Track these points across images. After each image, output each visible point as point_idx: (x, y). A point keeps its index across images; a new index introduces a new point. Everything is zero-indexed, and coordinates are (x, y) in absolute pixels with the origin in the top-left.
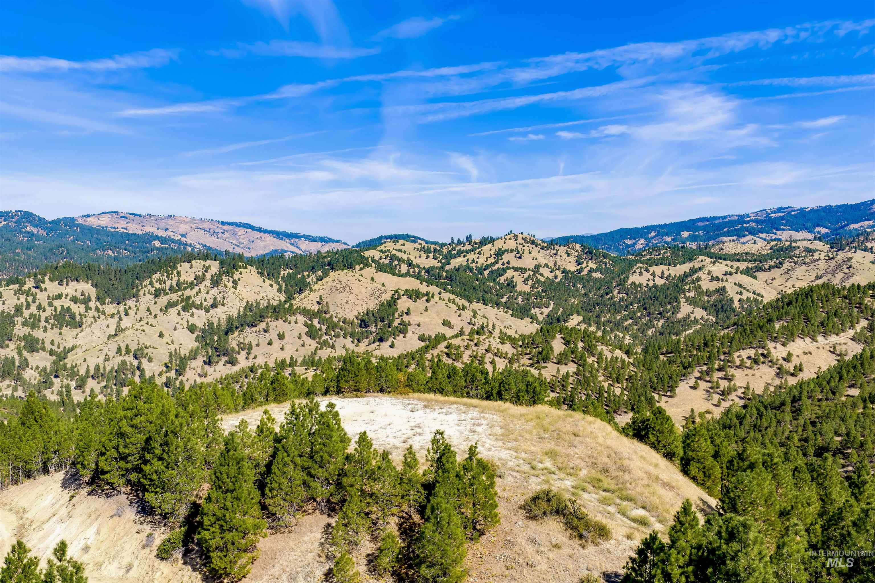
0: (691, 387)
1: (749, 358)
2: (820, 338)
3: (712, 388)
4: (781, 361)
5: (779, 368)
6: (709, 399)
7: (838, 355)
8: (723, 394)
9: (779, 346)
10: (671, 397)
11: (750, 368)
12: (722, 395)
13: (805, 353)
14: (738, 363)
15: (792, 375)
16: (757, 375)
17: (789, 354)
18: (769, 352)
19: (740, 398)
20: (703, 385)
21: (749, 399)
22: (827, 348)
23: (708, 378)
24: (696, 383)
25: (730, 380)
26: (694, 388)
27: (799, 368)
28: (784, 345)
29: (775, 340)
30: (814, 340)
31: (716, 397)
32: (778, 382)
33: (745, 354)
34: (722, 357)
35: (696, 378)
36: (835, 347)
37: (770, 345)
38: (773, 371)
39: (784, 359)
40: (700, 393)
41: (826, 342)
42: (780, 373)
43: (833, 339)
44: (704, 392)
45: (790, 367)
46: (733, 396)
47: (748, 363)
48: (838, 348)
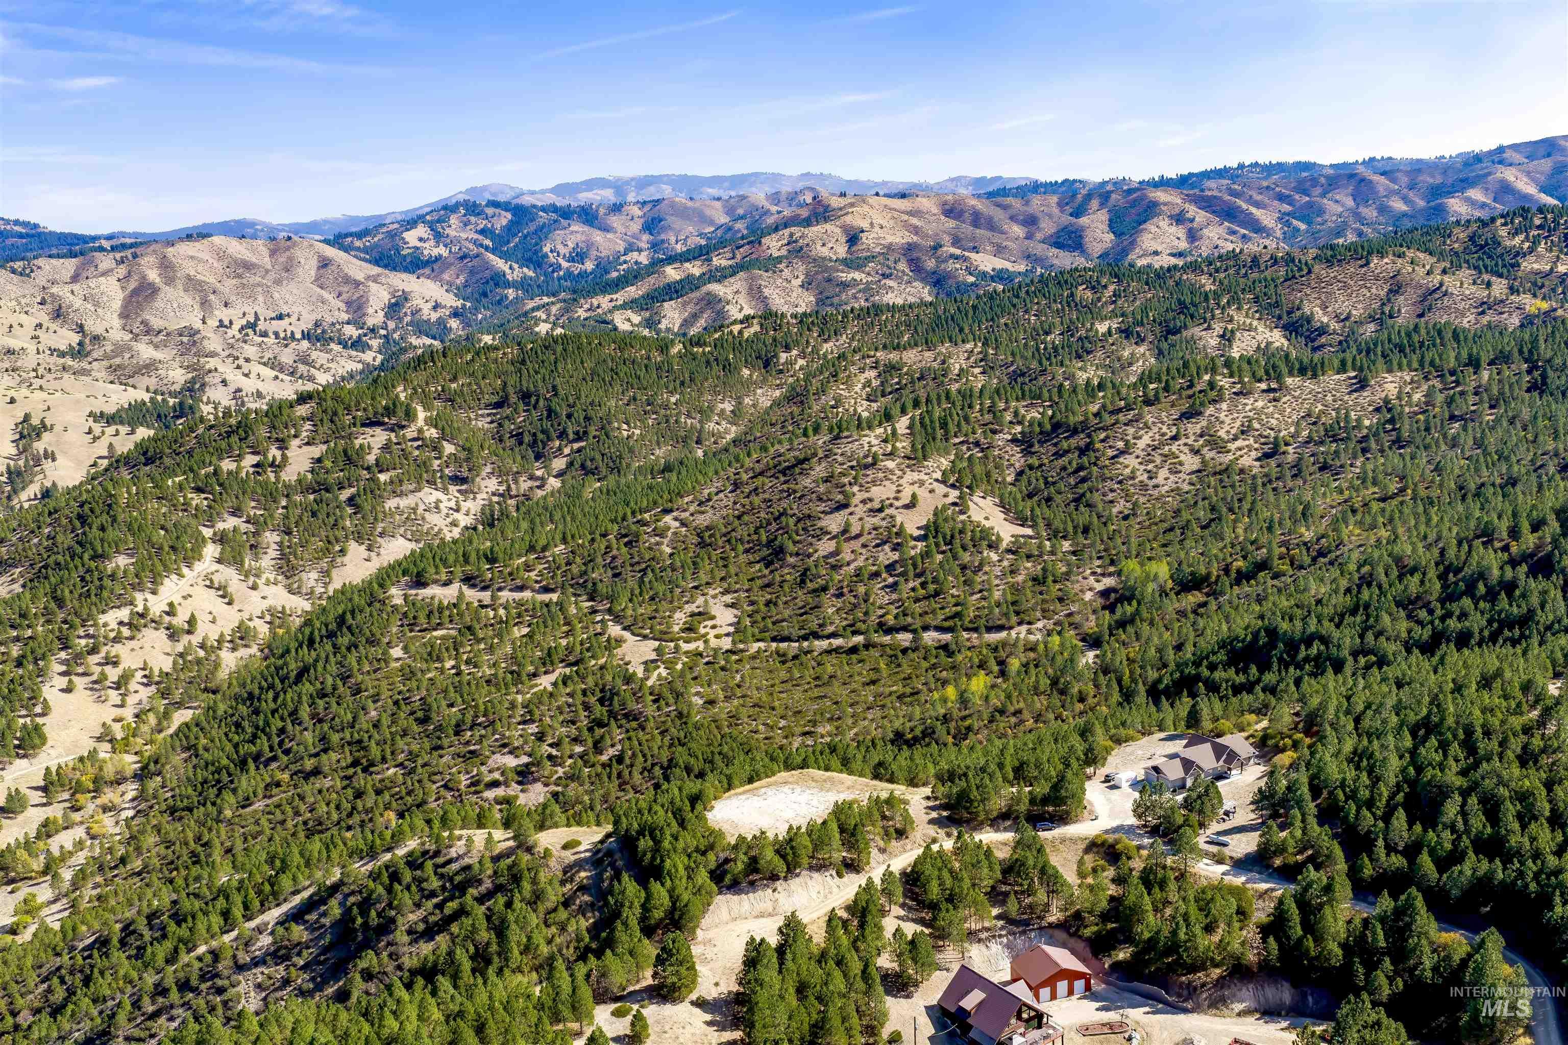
0: (62, 690)
1: (121, 623)
2: (185, 571)
3: (95, 682)
4: (167, 619)
5: (168, 629)
6: (101, 700)
7: (218, 589)
8: (118, 686)
9: (149, 596)
10: (43, 715)
11: (132, 638)
12: (118, 688)
13: (184, 598)
14: (112, 635)
15: (189, 632)
16: (147, 646)
17: (171, 605)
18: (146, 608)
19: (146, 685)
20: (80, 682)
21: (157, 683)
22: (200, 580)
23: (80, 670)
24: (70, 681)
25: (115, 664)
26: (68, 690)
27: (192, 621)
28: (154, 592)
29: (138, 587)
30: (181, 576)
31: (114, 696)
32: (180, 648)
33: (112, 618)
34: (81, 632)
35: (61, 674)
36: (211, 581)
37: (139, 597)
38: (162, 634)
39: (168, 614)
40: (82, 695)
41: (195, 573)
42: (173, 635)
43: (199, 567)
44: (89, 693)
45: (180, 620)
46: (133, 686)
47: (126, 631)
48: (216, 579)
